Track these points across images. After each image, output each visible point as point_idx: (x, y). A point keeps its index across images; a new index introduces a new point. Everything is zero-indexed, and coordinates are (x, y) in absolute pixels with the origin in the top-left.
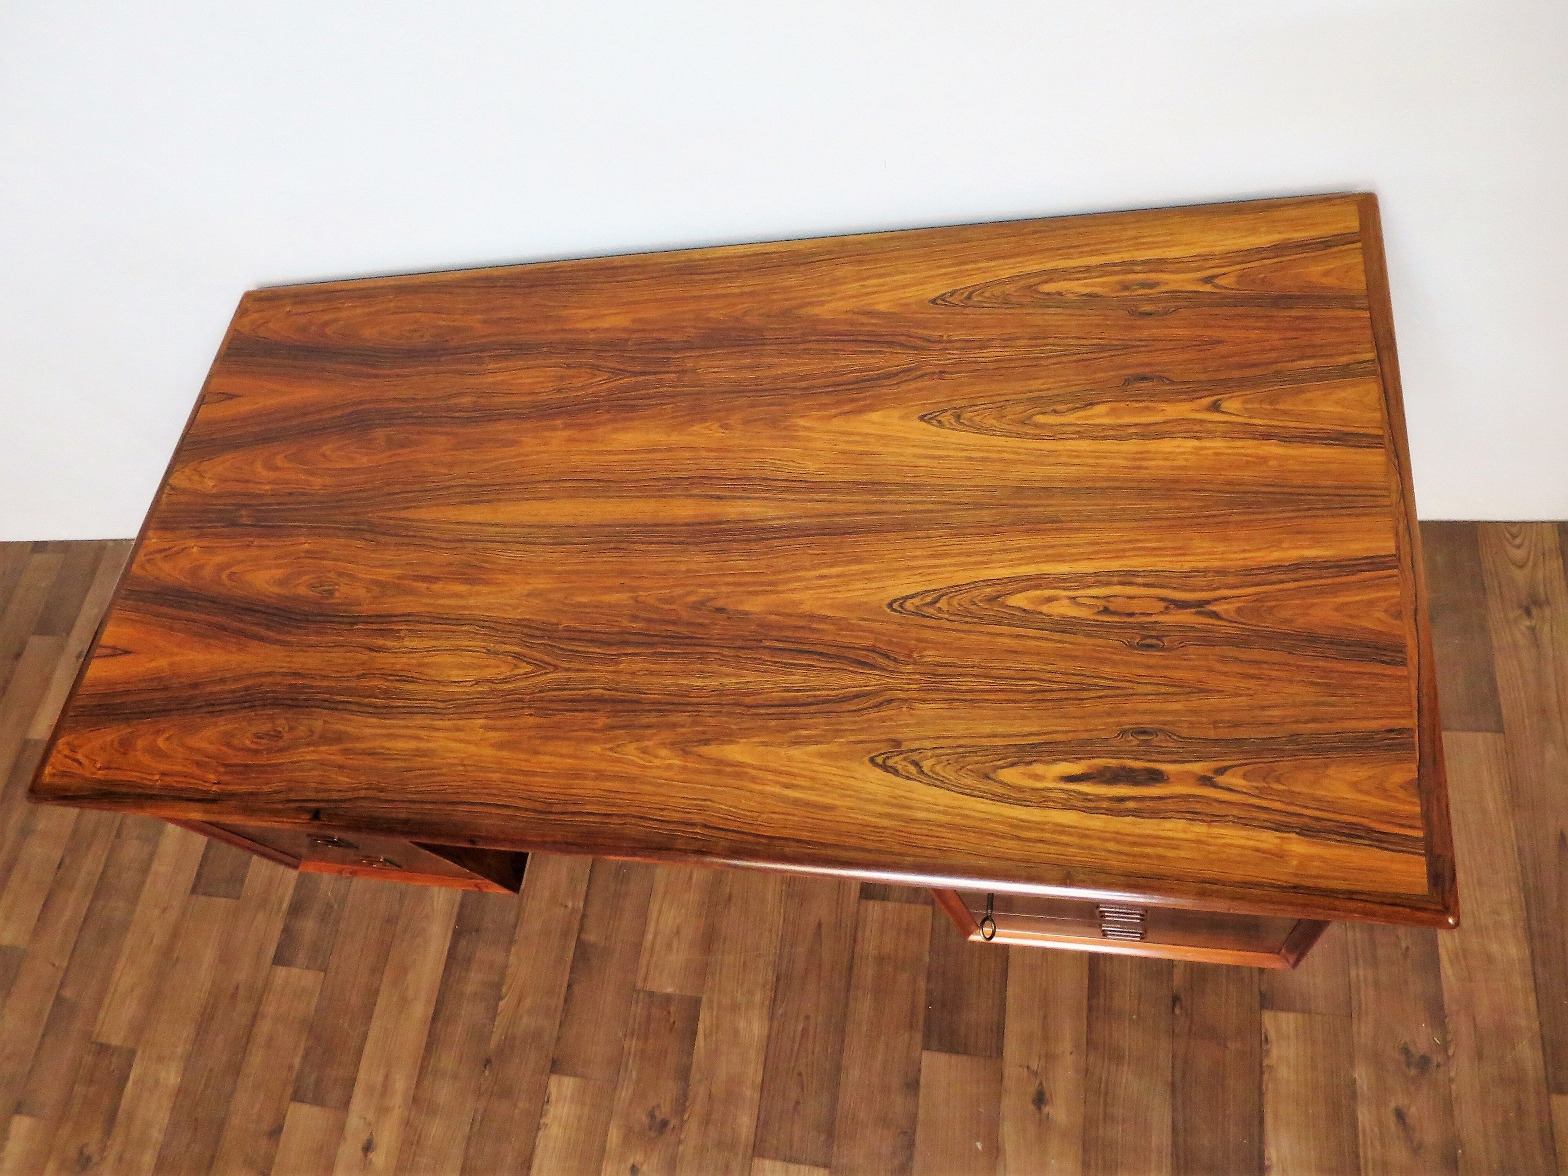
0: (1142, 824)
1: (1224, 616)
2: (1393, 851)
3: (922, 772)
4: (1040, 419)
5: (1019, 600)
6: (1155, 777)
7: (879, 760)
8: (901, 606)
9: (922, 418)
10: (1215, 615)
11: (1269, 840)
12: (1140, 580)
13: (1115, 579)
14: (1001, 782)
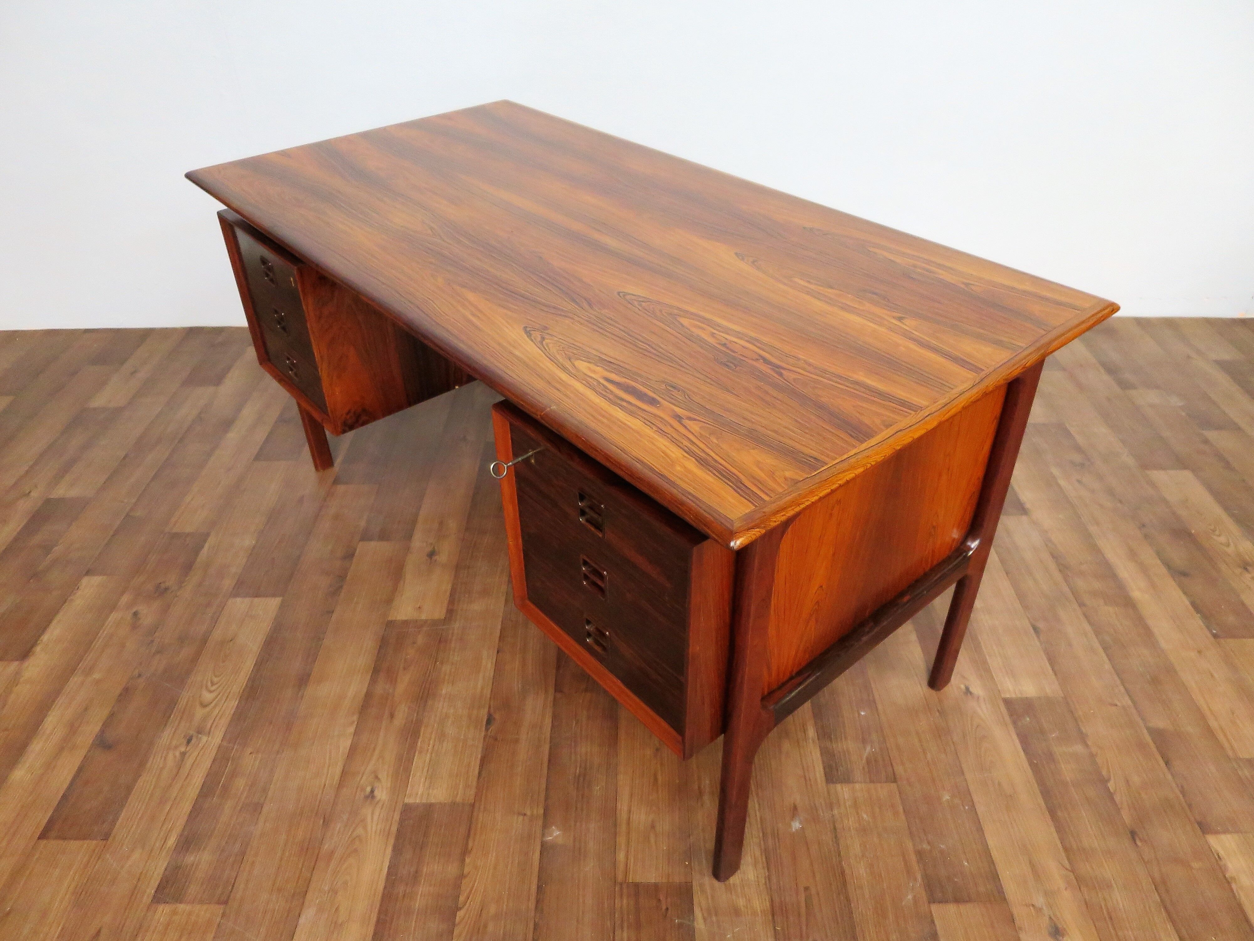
0: (619, 412)
1: (784, 377)
2: (741, 495)
3: (541, 343)
4: (797, 280)
5: (685, 322)
6: (653, 402)
7: (528, 329)
8: (624, 295)
9: (736, 254)
10: (781, 375)
11: (675, 453)
12: (759, 345)
13: (746, 339)
14: (574, 365)
